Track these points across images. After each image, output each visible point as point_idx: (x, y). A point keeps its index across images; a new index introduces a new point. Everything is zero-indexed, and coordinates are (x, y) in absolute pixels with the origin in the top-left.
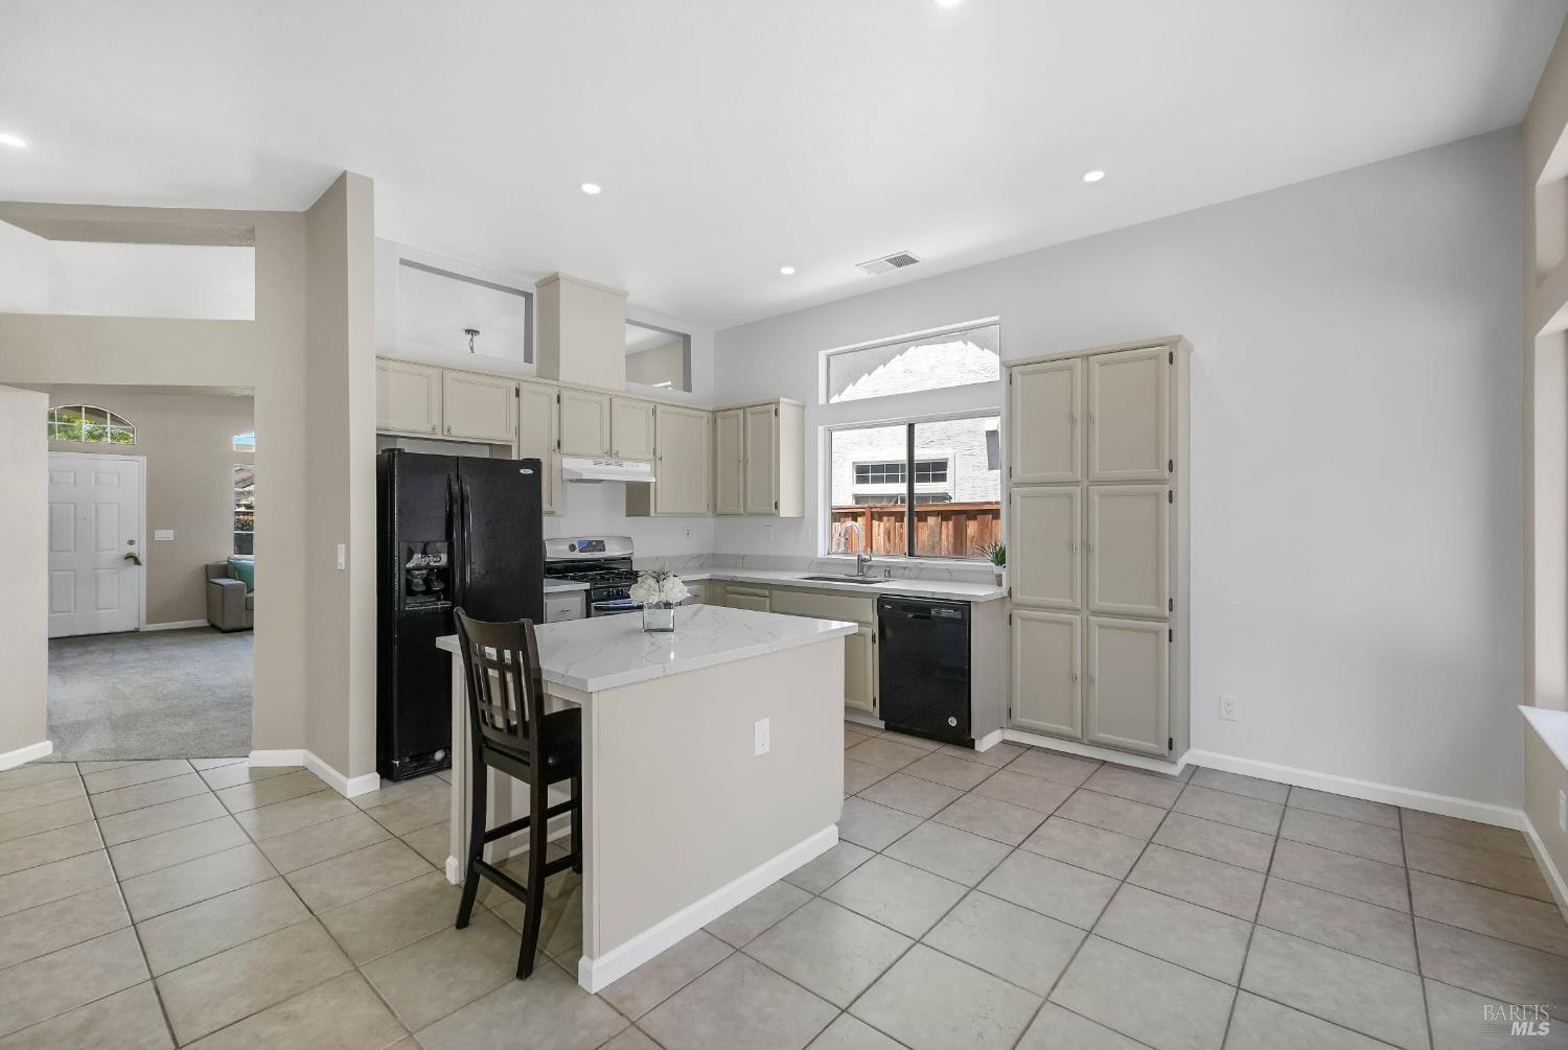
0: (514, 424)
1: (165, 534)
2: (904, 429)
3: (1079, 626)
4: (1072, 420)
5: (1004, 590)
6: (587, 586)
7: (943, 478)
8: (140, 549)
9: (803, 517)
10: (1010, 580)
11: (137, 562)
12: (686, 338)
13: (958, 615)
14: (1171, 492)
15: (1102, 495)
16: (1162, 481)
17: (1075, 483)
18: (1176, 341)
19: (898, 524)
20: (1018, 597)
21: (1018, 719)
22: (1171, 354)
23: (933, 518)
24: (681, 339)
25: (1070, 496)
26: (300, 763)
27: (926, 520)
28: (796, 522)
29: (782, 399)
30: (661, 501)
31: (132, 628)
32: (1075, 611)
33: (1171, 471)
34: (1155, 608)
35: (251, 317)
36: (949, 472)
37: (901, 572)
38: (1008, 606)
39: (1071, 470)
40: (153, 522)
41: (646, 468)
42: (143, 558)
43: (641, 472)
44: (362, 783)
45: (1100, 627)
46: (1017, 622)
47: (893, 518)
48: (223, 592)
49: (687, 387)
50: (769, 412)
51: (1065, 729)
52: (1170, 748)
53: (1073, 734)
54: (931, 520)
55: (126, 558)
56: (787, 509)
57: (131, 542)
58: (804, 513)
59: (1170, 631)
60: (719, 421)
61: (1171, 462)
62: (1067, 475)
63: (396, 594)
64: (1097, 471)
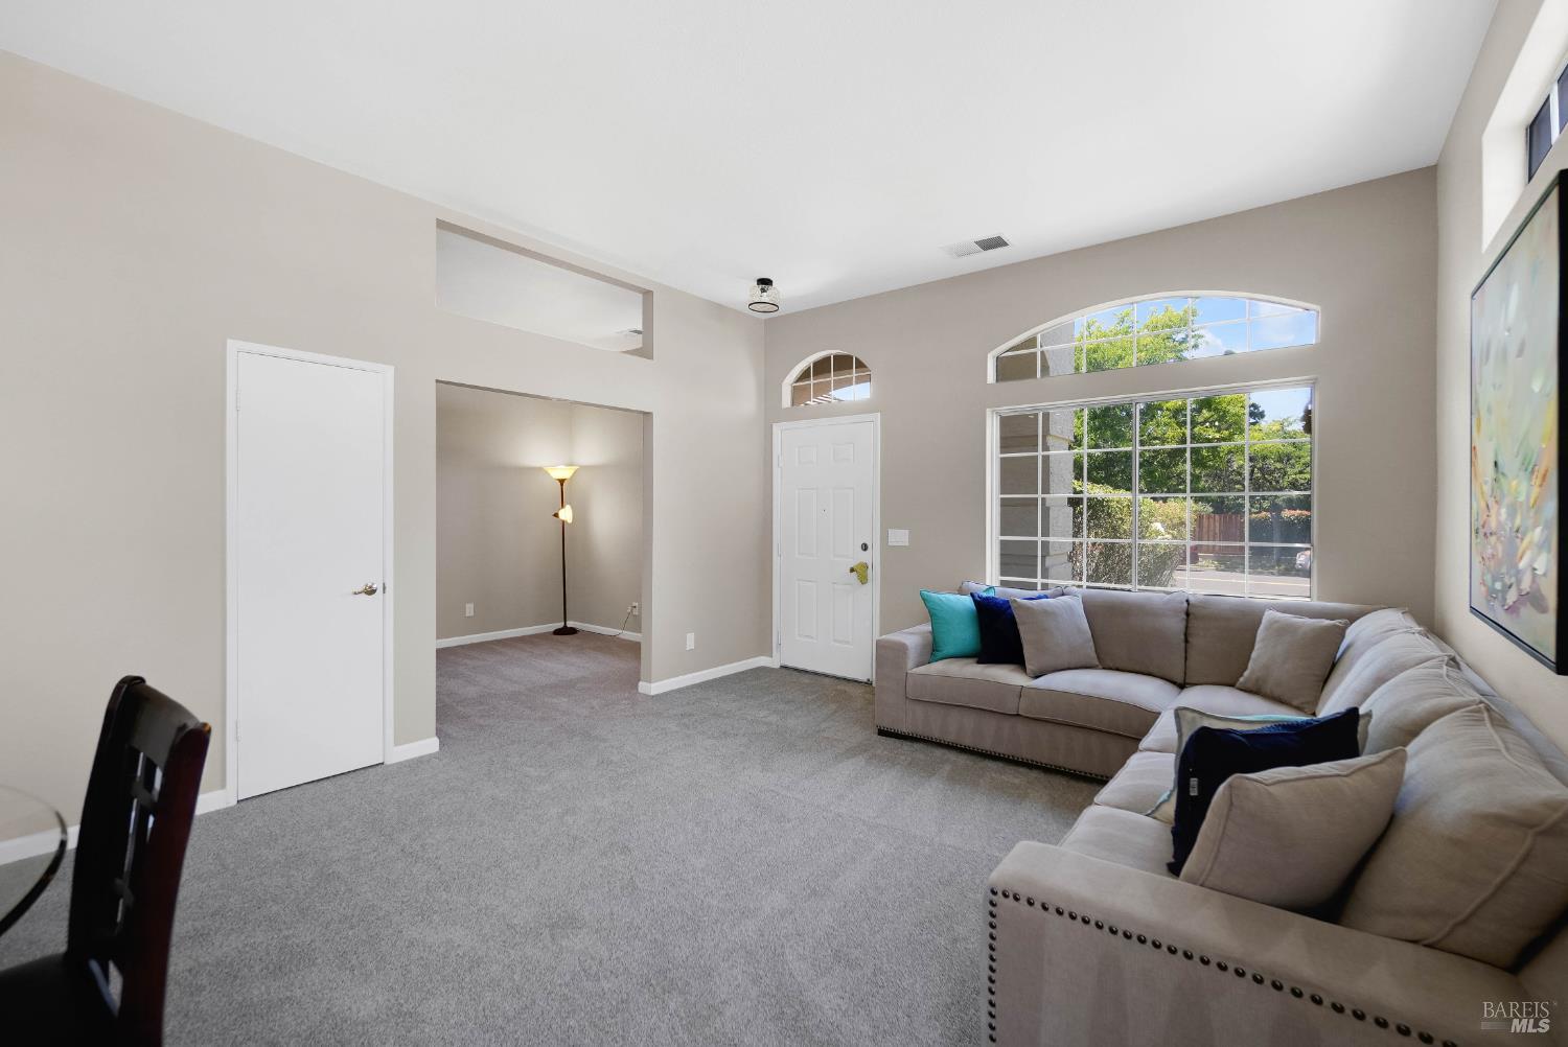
1: (900, 537)
8: (873, 559)
40: (889, 521)
42: (876, 572)
57: (865, 550)
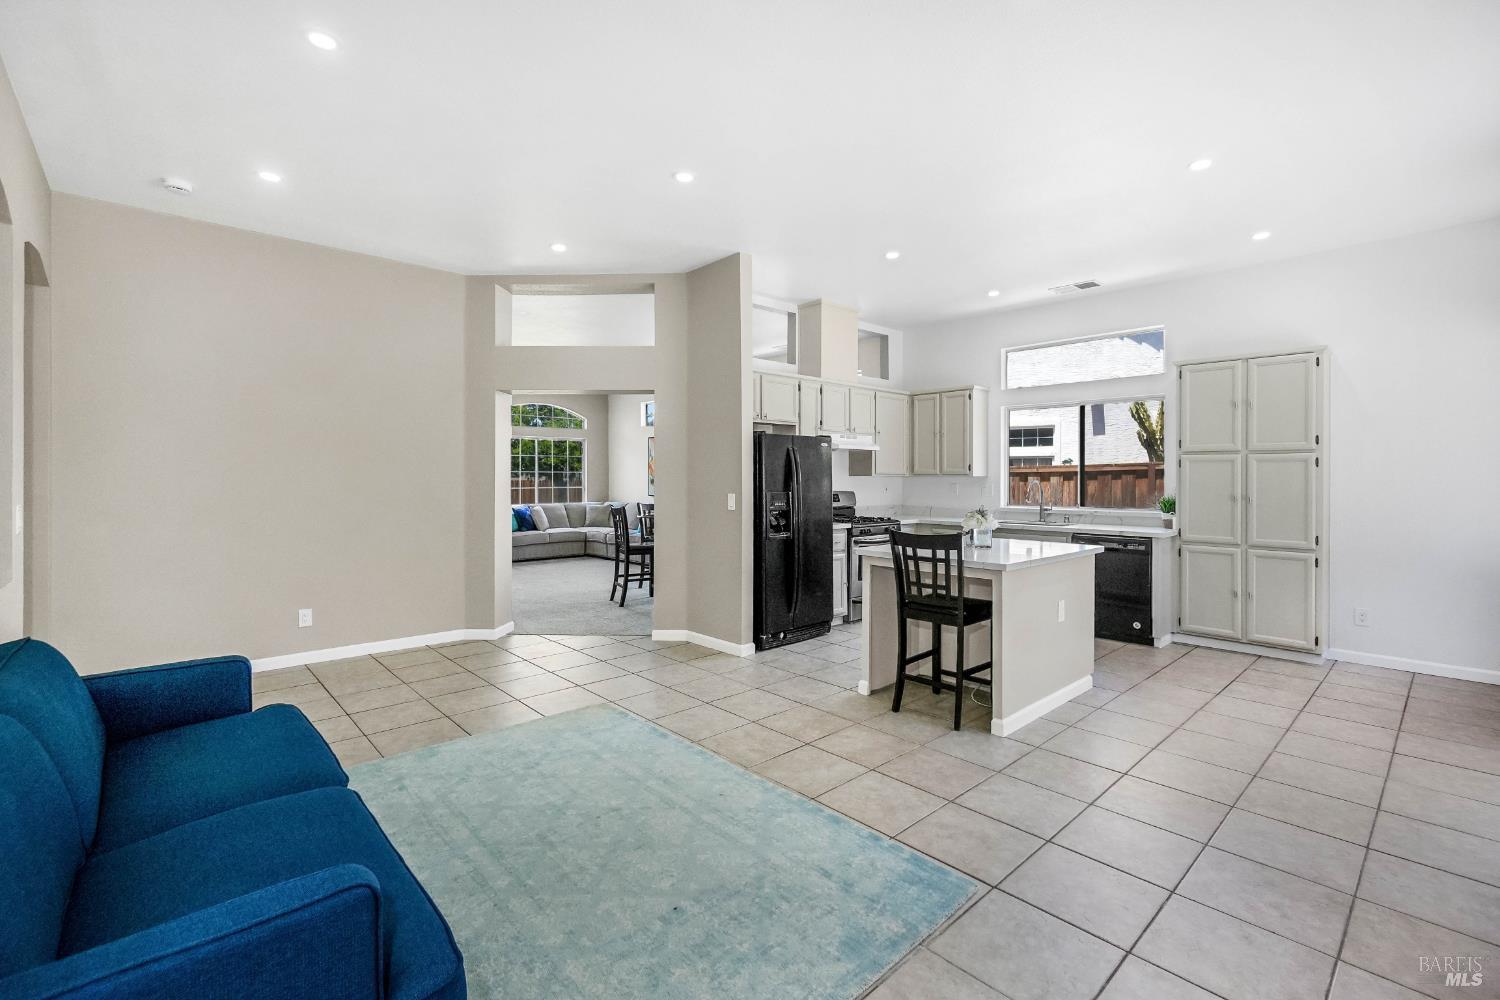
0: (797, 412)
2: (1077, 410)
3: (1239, 557)
4: (1234, 405)
5: (1173, 532)
6: (849, 526)
7: (1049, 442)
9: (987, 477)
10: (1180, 523)
12: (884, 339)
13: (1142, 548)
14: (1317, 459)
15: (1259, 461)
16: (1311, 451)
17: (1237, 452)
18: (1323, 349)
19: (1022, 483)
20: (1186, 535)
21: (1187, 625)
22: (1318, 359)
23: (1055, 478)
24: (879, 339)
25: (1233, 462)
26: (684, 639)
27: (1049, 480)
28: (983, 480)
29: (976, 387)
30: (880, 464)
32: (1236, 545)
33: (1317, 443)
34: (1305, 543)
35: (653, 344)
36: (1055, 437)
37: (1078, 518)
38: (1178, 542)
39: (1233, 442)
41: (870, 439)
43: (864, 443)
44: (748, 648)
45: (1259, 557)
46: (1186, 555)
47: (1017, 478)
49: (884, 375)
50: (964, 396)
51: (1227, 632)
52: (1317, 644)
53: (1235, 636)
54: (1054, 480)
56: (978, 470)
58: (987, 473)
59: (1317, 560)
60: (916, 402)
61: (1317, 437)
62: (1229, 446)
63: (764, 527)
64: (1255, 443)
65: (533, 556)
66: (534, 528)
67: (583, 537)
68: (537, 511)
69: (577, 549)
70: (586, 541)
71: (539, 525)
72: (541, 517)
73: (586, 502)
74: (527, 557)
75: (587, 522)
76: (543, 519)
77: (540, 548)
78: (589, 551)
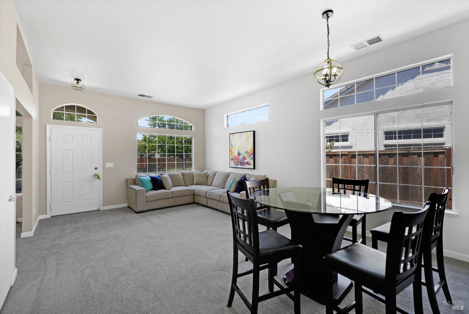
1: (110, 165)
8: (100, 172)
11: (99, 178)
31: (97, 209)
40: (105, 160)
42: (101, 177)
48: (136, 194)
55: (94, 176)
57: (96, 169)
65: (161, 206)
66: (163, 188)
67: (192, 193)
68: (165, 178)
69: (189, 199)
70: (194, 194)
71: (166, 186)
72: (167, 181)
73: (193, 170)
74: (158, 207)
75: (194, 182)
76: (168, 182)
77: (166, 201)
78: (196, 201)
